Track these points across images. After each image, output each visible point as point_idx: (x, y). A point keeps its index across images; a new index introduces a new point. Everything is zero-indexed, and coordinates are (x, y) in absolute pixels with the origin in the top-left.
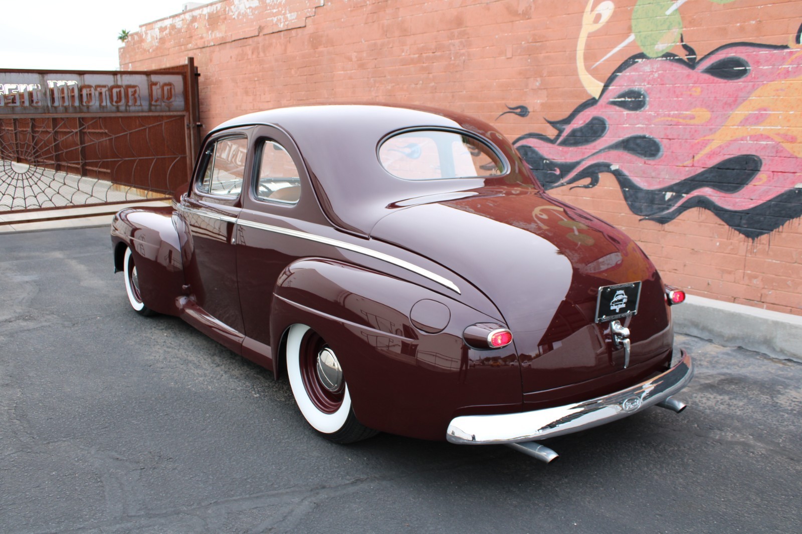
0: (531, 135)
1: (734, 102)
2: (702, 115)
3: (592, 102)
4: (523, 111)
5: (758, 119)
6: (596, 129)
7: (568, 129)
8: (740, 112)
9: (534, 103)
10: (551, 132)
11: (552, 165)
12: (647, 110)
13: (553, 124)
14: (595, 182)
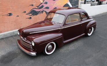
0: (34, 8)
1: (54, 3)
2: (52, 4)
3: (42, 3)
4: (32, 5)
5: (56, 4)
6: (42, 6)
7: (39, 7)
8: (55, 4)
9: (34, 4)
10: (37, 8)
11: (37, 12)
12: (48, 4)
13: (37, 6)
14: (43, 13)
